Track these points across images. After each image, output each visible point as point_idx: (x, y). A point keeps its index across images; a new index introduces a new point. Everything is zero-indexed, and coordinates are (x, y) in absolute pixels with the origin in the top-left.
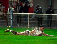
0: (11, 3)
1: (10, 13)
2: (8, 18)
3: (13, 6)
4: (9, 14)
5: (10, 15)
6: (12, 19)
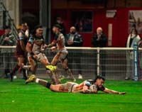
0: (134, 26)
1: (132, 48)
2: (127, 59)
3: (139, 33)
4: (131, 51)
5: (132, 53)
6: (136, 60)
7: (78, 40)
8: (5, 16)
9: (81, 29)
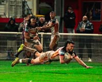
7: (89, 27)
8: (24, 6)
9: (91, 17)
